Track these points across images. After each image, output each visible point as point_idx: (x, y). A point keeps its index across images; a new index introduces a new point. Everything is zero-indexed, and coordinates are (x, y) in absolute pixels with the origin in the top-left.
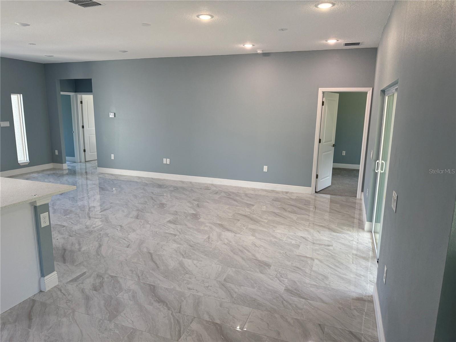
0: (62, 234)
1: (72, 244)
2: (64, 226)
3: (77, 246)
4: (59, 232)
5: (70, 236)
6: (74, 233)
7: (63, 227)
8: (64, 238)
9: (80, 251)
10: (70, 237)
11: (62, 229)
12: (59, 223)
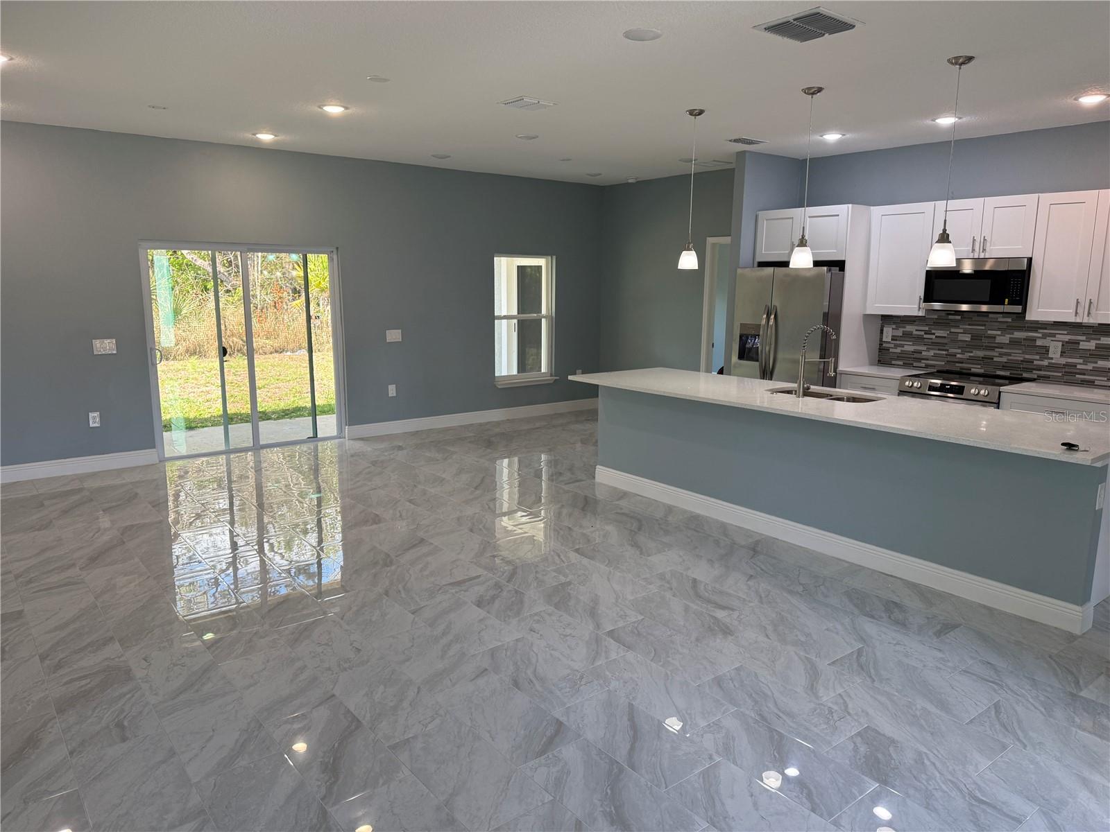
0: (584, 534)
1: (570, 515)
3: (565, 511)
4: (589, 541)
5: (570, 528)
6: (562, 532)
7: (579, 549)
8: (581, 527)
9: (563, 506)
10: (570, 526)
12: (585, 561)
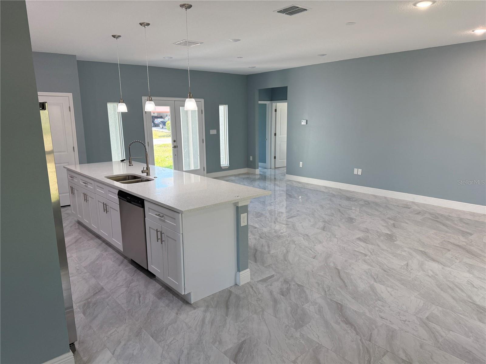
2: (256, 228)
11: (254, 230)
